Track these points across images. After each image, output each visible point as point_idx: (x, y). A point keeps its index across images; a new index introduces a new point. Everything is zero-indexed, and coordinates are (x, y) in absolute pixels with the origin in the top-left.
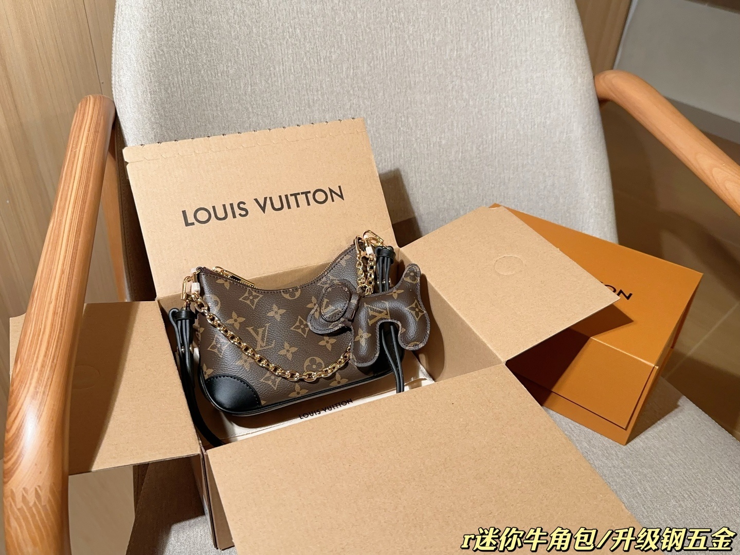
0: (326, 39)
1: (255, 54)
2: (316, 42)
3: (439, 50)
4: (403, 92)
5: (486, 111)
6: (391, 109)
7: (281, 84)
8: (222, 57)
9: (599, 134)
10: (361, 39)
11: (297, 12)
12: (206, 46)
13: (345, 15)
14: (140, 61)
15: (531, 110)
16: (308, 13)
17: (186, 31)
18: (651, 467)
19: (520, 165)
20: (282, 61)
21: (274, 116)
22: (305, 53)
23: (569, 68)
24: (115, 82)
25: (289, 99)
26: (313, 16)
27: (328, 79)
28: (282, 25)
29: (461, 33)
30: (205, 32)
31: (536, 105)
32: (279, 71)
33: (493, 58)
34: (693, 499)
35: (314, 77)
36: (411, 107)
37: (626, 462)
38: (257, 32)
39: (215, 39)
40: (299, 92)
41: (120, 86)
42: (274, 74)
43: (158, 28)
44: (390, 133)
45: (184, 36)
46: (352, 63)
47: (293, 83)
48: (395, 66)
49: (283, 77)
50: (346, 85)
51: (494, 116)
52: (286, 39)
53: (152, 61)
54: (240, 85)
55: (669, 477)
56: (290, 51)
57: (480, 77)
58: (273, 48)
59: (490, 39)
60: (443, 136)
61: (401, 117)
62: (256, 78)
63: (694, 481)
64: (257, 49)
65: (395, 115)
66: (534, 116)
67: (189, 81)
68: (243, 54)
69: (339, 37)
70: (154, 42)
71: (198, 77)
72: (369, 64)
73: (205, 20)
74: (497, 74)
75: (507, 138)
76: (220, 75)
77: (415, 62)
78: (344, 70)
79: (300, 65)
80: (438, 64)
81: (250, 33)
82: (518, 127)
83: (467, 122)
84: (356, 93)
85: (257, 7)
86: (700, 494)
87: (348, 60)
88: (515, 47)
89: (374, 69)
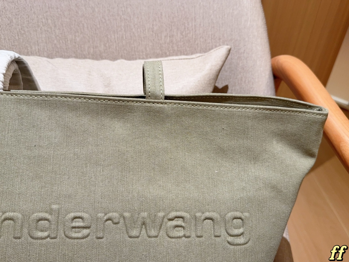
0: (72, 27)
3: (156, 36)
10: (99, 27)
11: (49, 8)
13: (86, 10)
16: (57, 8)
20: (38, 43)
22: (56, 37)
26: (61, 10)
27: (75, 55)
28: (37, 17)
29: (173, 24)
35: (63, 54)
38: (17, 22)
42: (31, 52)
46: (92, 45)
48: (125, 47)
52: (40, 27)
56: (44, 36)
58: (30, 34)
59: (194, 29)
64: (16, 35)
69: (82, 25)
72: (105, 45)
77: (140, 44)
81: (10, 23)
85: (17, 4)
87: (89, 42)
88: (212, 36)
89: (109, 48)
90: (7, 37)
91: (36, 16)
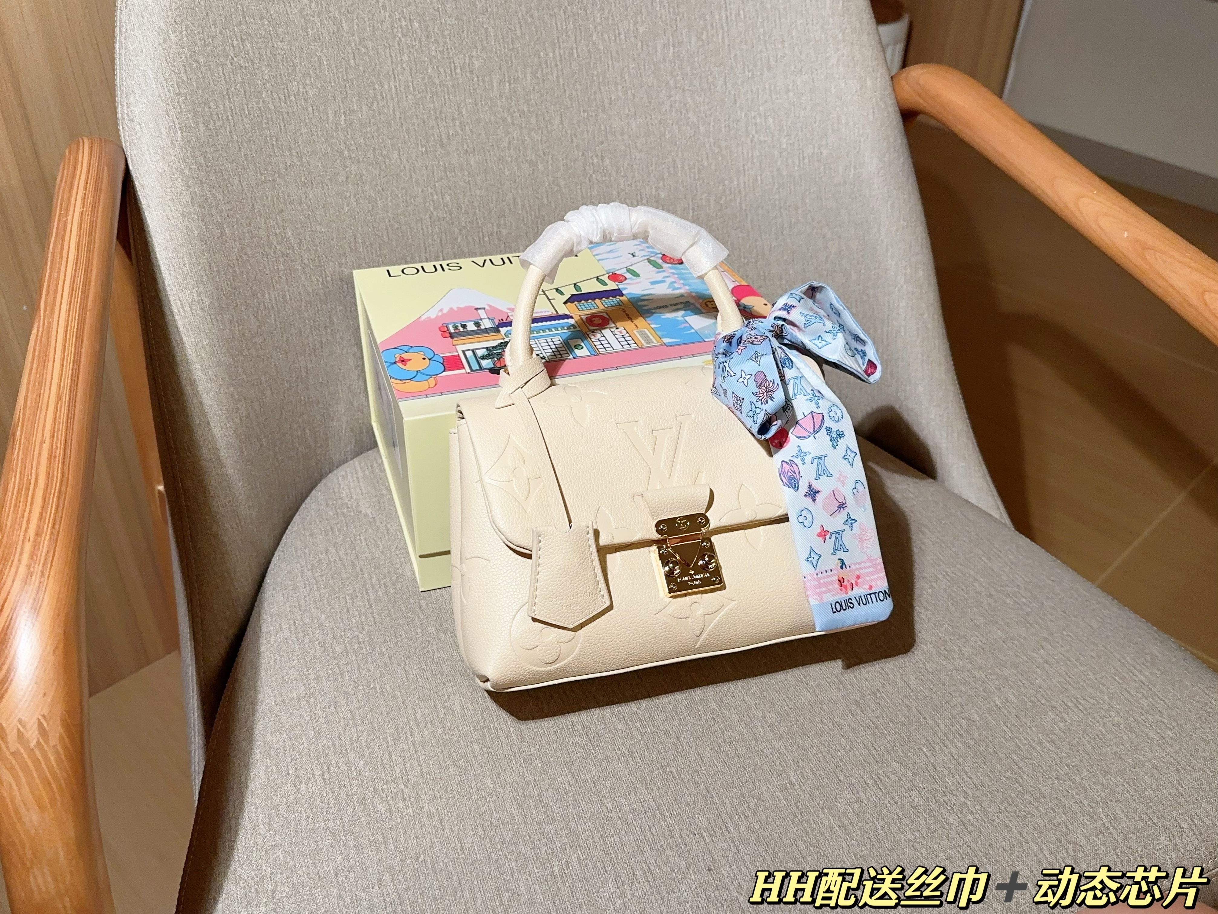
0: (462, 35)
1: (349, 65)
2: (445, 43)
3: (645, 48)
4: (592, 116)
5: (726, 140)
6: (575, 145)
7: (394, 110)
8: (294, 70)
9: (906, 167)
10: (519, 34)
12: (268, 52)
14: (162, 79)
15: (797, 134)
17: (233, 29)
18: (1015, 666)
19: (786, 224)
20: (394, 74)
21: (385, 163)
22: (431, 60)
23: (851, 65)
24: (122, 115)
25: (408, 133)
27: (470, 100)
28: (390, 16)
29: (678, 19)
30: (265, 30)
31: (804, 127)
32: (390, 90)
33: (732, 56)
34: (1081, 708)
35: (446, 97)
36: (607, 140)
37: (977, 662)
38: (350, 28)
39: (281, 42)
40: (424, 122)
41: (132, 120)
42: (382, 95)
43: (187, 26)
44: (577, 183)
45: (231, 38)
46: (506, 74)
47: (414, 110)
48: (577, 76)
49: (396, 100)
50: (499, 108)
51: (740, 148)
52: (398, 39)
53: (181, 78)
54: (327, 115)
55: (1044, 680)
56: (405, 58)
57: (712, 87)
58: (378, 54)
59: (724, 25)
60: (661, 184)
61: (591, 157)
62: (352, 102)
63: (1081, 683)
64: (351, 56)
65: (583, 155)
66: (801, 144)
67: (244, 109)
68: (329, 65)
70: (183, 48)
71: (258, 103)
72: (534, 74)
73: (264, 11)
74: (739, 81)
75: (762, 183)
76: (292, 98)
77: (608, 69)
78: (495, 84)
79: (423, 79)
80: (645, 69)
81: (338, 31)
82: (779, 163)
83: (698, 160)
84: (516, 122)
86: (1092, 701)
87: (500, 69)
88: (765, 37)
89: (543, 81)
90: (332, 62)
91: (387, 16)
